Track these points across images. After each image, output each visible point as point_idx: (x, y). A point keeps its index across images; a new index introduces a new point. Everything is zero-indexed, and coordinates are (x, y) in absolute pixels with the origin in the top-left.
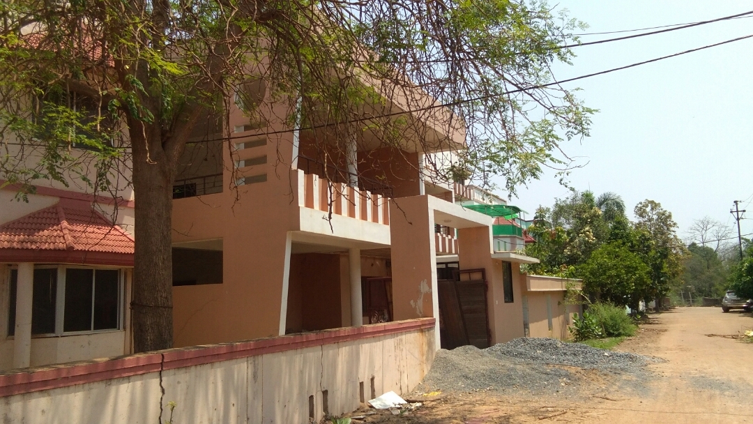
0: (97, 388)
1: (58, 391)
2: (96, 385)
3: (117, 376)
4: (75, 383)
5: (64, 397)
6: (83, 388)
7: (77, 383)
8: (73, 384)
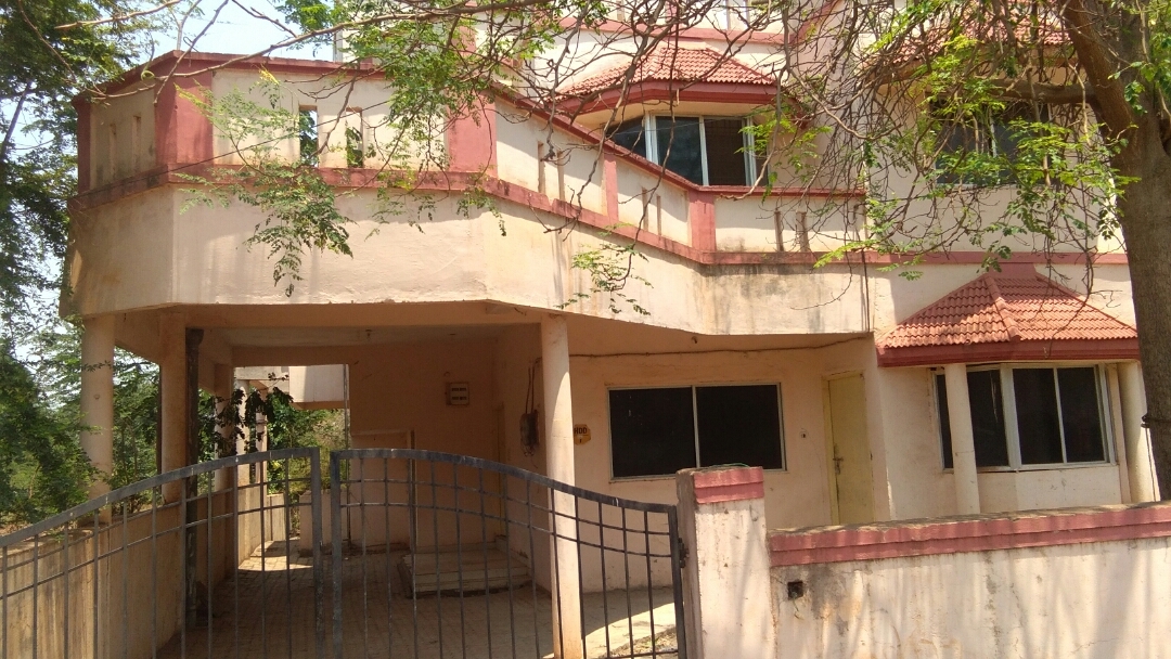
0: (1116, 551)
1: (1055, 549)
2: (1112, 546)
3: (1144, 535)
4: (1081, 540)
5: (1066, 560)
6: (1093, 548)
7: (1084, 540)
8: (1076, 541)
